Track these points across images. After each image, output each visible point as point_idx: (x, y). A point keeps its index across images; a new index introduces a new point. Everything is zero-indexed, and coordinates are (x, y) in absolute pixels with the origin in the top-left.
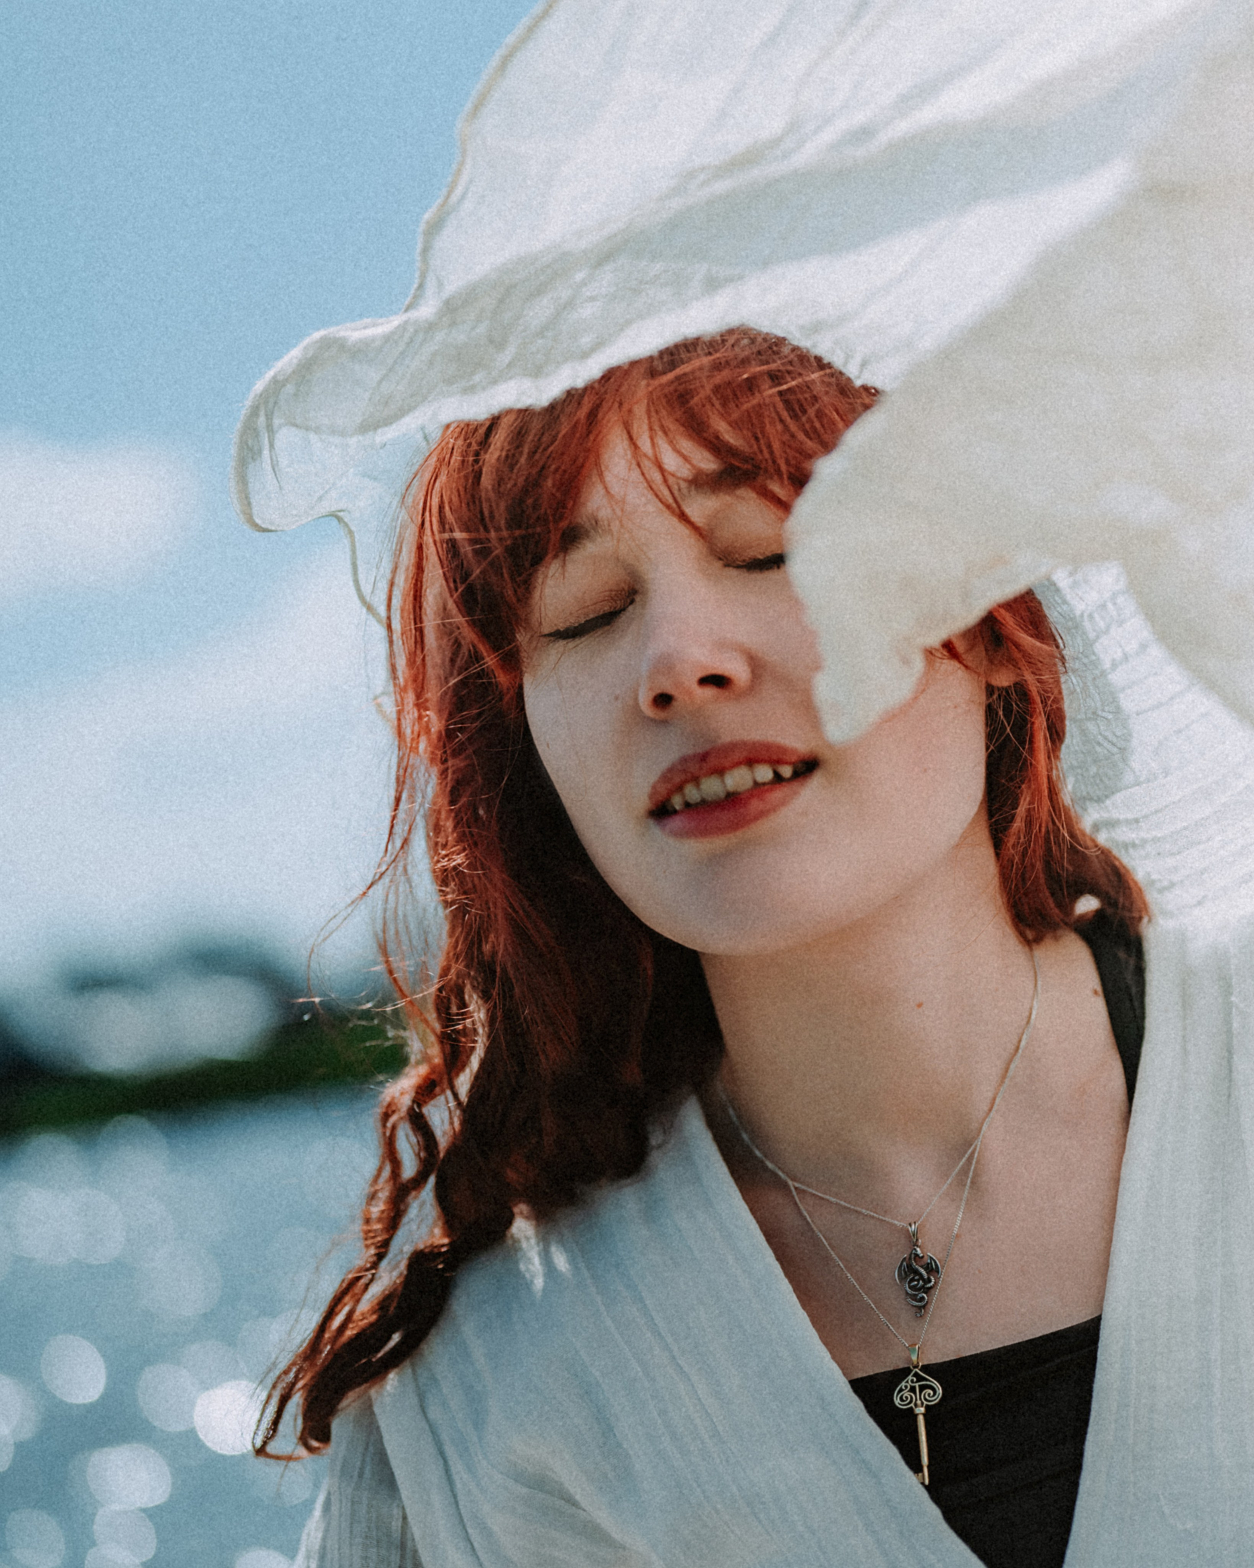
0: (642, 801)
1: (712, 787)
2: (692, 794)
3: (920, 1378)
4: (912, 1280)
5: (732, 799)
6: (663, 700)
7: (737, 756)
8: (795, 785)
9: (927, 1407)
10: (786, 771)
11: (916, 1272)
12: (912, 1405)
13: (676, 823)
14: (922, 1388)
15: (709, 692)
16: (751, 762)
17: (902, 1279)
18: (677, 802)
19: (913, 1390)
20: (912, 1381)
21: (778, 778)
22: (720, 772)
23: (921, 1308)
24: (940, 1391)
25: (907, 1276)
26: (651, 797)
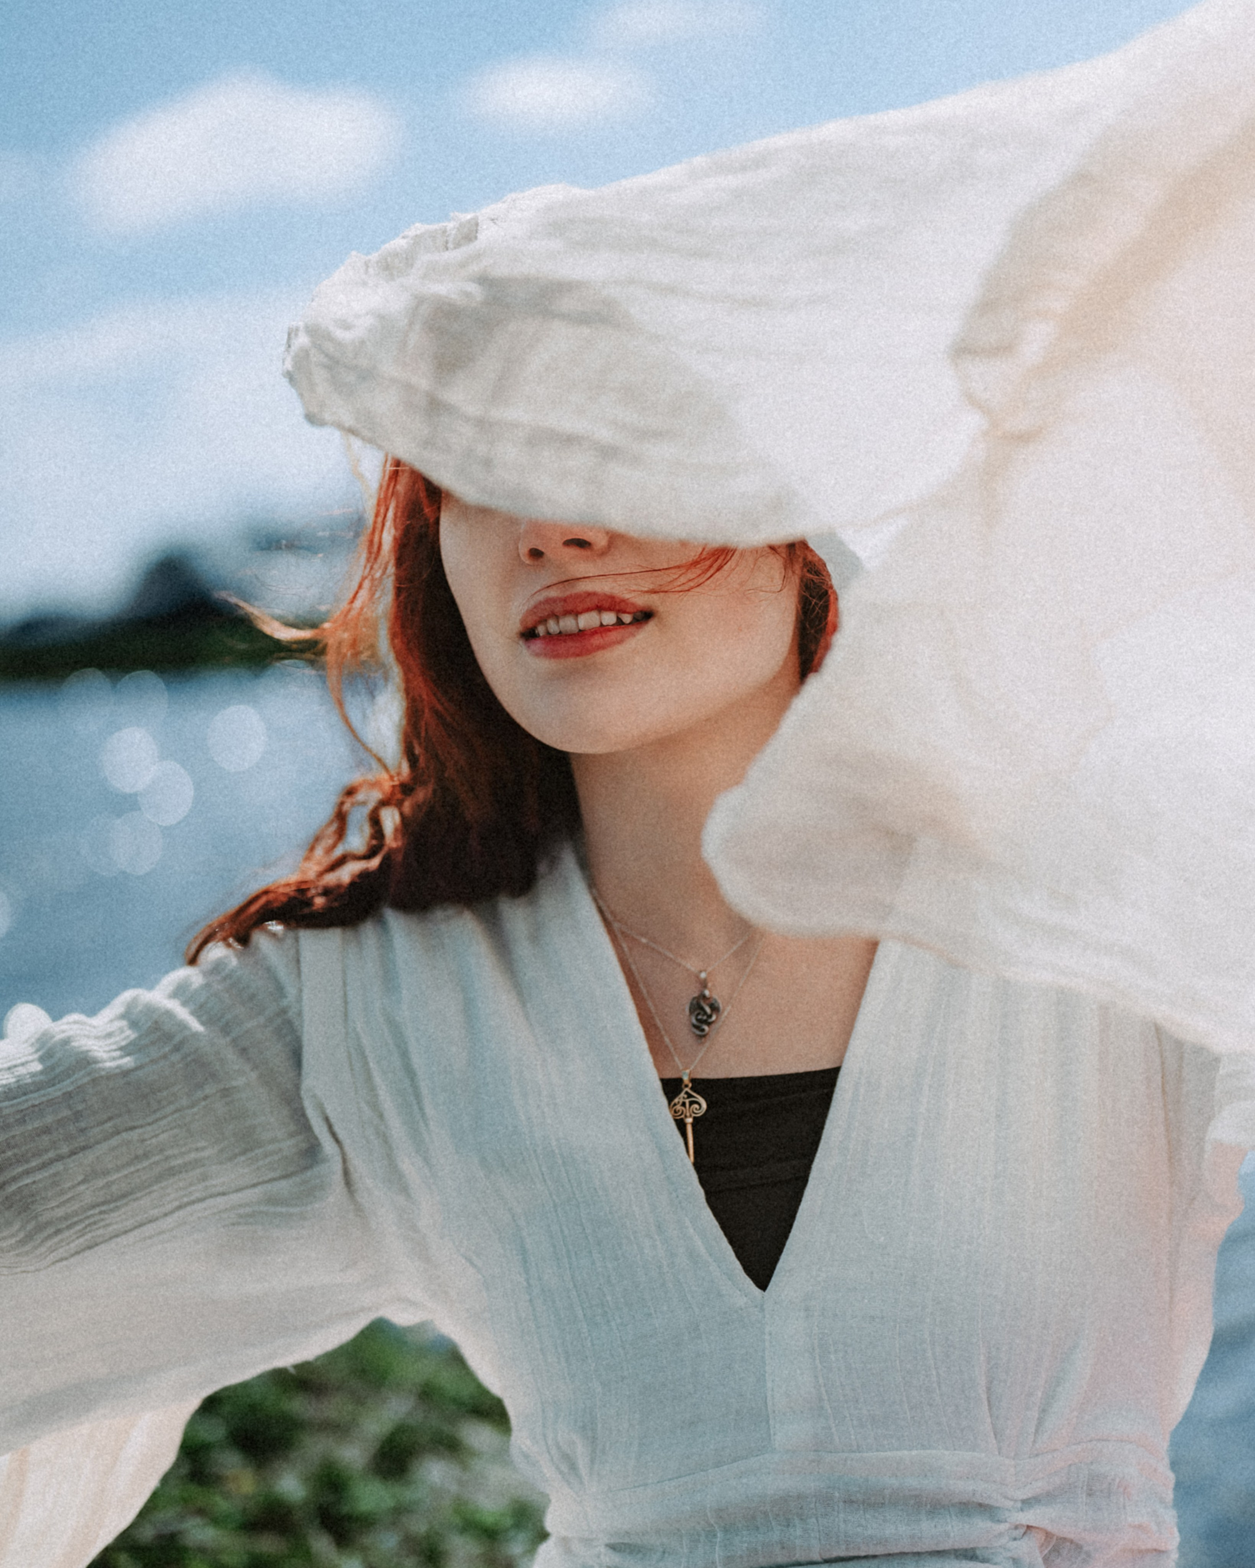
0: (515, 625)
1: (568, 624)
2: (553, 627)
3: (690, 1096)
4: (698, 1014)
5: (581, 634)
6: (536, 554)
7: (588, 603)
8: (632, 629)
9: (695, 1118)
10: (627, 618)
11: (702, 1009)
12: (683, 1116)
13: (537, 645)
14: (691, 1103)
15: (573, 551)
16: (600, 609)
17: (691, 1012)
18: (541, 630)
19: (684, 1104)
20: (684, 1098)
21: (620, 623)
22: (576, 613)
23: (702, 1036)
24: (704, 1105)
25: (695, 1010)
26: (522, 621)
